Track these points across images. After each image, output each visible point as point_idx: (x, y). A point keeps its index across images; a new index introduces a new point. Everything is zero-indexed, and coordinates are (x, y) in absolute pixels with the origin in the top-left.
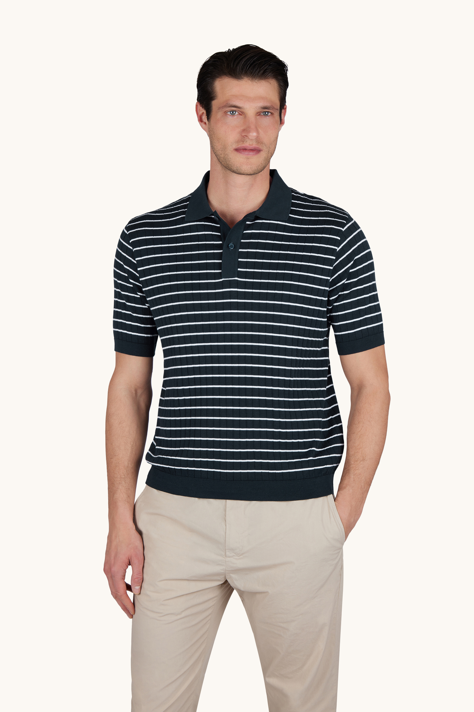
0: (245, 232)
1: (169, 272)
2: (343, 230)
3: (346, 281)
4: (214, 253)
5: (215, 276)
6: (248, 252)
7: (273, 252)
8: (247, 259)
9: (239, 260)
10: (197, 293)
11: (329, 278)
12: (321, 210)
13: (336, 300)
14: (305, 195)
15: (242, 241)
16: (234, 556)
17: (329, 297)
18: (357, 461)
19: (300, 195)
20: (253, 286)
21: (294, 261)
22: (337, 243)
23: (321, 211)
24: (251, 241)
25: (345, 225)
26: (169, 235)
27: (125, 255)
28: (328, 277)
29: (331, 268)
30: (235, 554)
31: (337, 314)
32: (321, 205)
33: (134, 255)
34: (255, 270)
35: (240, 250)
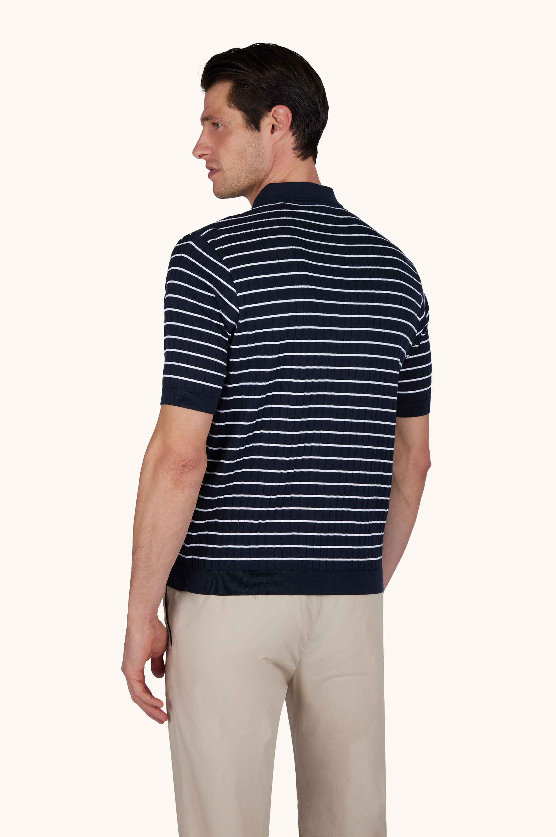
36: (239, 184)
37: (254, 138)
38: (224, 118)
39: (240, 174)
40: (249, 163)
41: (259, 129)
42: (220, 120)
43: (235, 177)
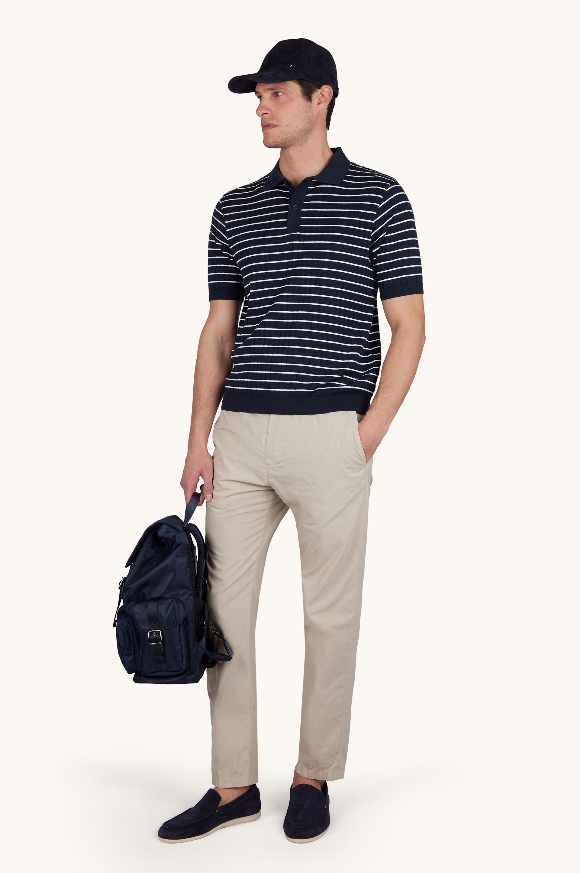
0: (307, 195)
2: (386, 190)
3: (386, 234)
4: (282, 213)
5: (282, 232)
7: (328, 210)
13: (378, 252)
15: (304, 202)
16: (273, 464)
17: (372, 248)
18: (385, 387)
22: (380, 201)
24: (312, 202)
25: (390, 186)
27: (217, 220)
28: (370, 229)
30: (274, 461)
31: (380, 264)
33: (223, 219)
35: (302, 210)
36: (292, 137)
37: (307, 106)
38: (288, 89)
39: (294, 130)
40: (303, 123)
41: (311, 100)
42: (285, 90)
43: (290, 132)
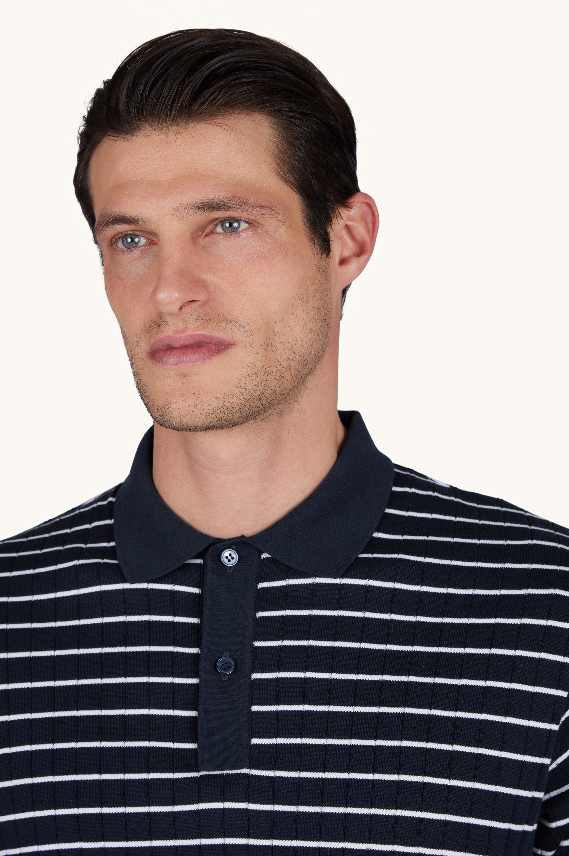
1: (31, 743)
6: (278, 679)
8: (278, 704)
9: (255, 708)
10: (116, 815)
11: (547, 761)
12: (511, 540)
14: (453, 491)
19: (436, 494)
20: (299, 793)
21: (430, 707)
23: (509, 542)
26: (32, 622)
29: (555, 727)
32: (507, 524)
34: (303, 739)
35: (255, 677)
